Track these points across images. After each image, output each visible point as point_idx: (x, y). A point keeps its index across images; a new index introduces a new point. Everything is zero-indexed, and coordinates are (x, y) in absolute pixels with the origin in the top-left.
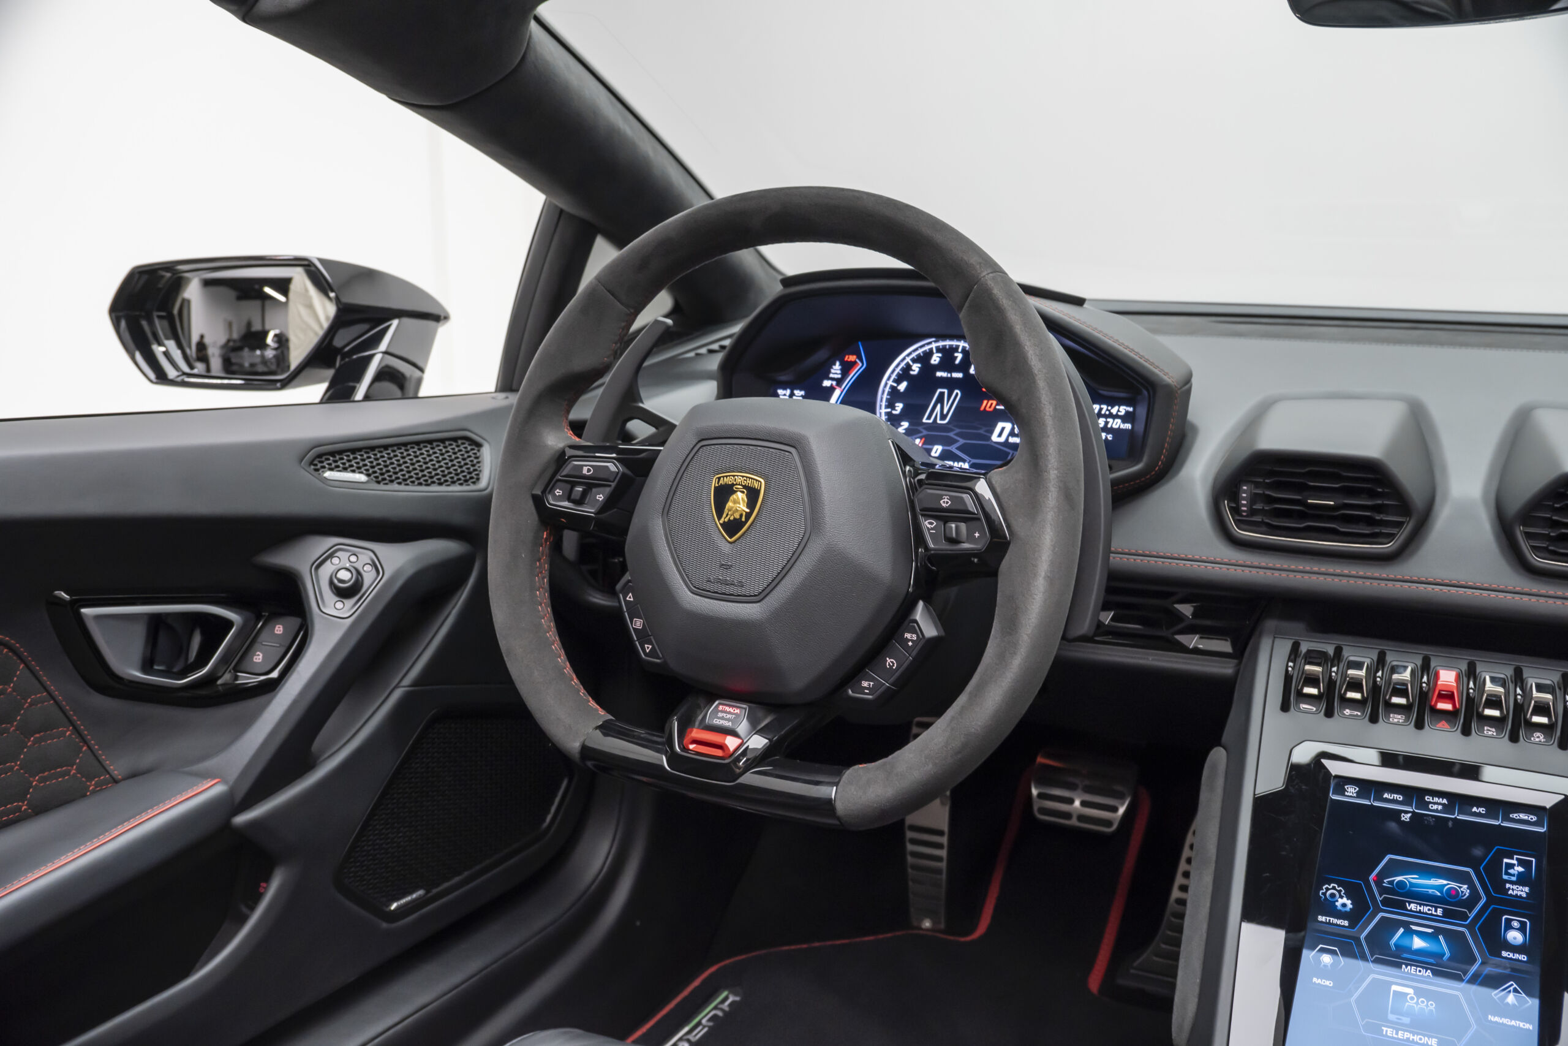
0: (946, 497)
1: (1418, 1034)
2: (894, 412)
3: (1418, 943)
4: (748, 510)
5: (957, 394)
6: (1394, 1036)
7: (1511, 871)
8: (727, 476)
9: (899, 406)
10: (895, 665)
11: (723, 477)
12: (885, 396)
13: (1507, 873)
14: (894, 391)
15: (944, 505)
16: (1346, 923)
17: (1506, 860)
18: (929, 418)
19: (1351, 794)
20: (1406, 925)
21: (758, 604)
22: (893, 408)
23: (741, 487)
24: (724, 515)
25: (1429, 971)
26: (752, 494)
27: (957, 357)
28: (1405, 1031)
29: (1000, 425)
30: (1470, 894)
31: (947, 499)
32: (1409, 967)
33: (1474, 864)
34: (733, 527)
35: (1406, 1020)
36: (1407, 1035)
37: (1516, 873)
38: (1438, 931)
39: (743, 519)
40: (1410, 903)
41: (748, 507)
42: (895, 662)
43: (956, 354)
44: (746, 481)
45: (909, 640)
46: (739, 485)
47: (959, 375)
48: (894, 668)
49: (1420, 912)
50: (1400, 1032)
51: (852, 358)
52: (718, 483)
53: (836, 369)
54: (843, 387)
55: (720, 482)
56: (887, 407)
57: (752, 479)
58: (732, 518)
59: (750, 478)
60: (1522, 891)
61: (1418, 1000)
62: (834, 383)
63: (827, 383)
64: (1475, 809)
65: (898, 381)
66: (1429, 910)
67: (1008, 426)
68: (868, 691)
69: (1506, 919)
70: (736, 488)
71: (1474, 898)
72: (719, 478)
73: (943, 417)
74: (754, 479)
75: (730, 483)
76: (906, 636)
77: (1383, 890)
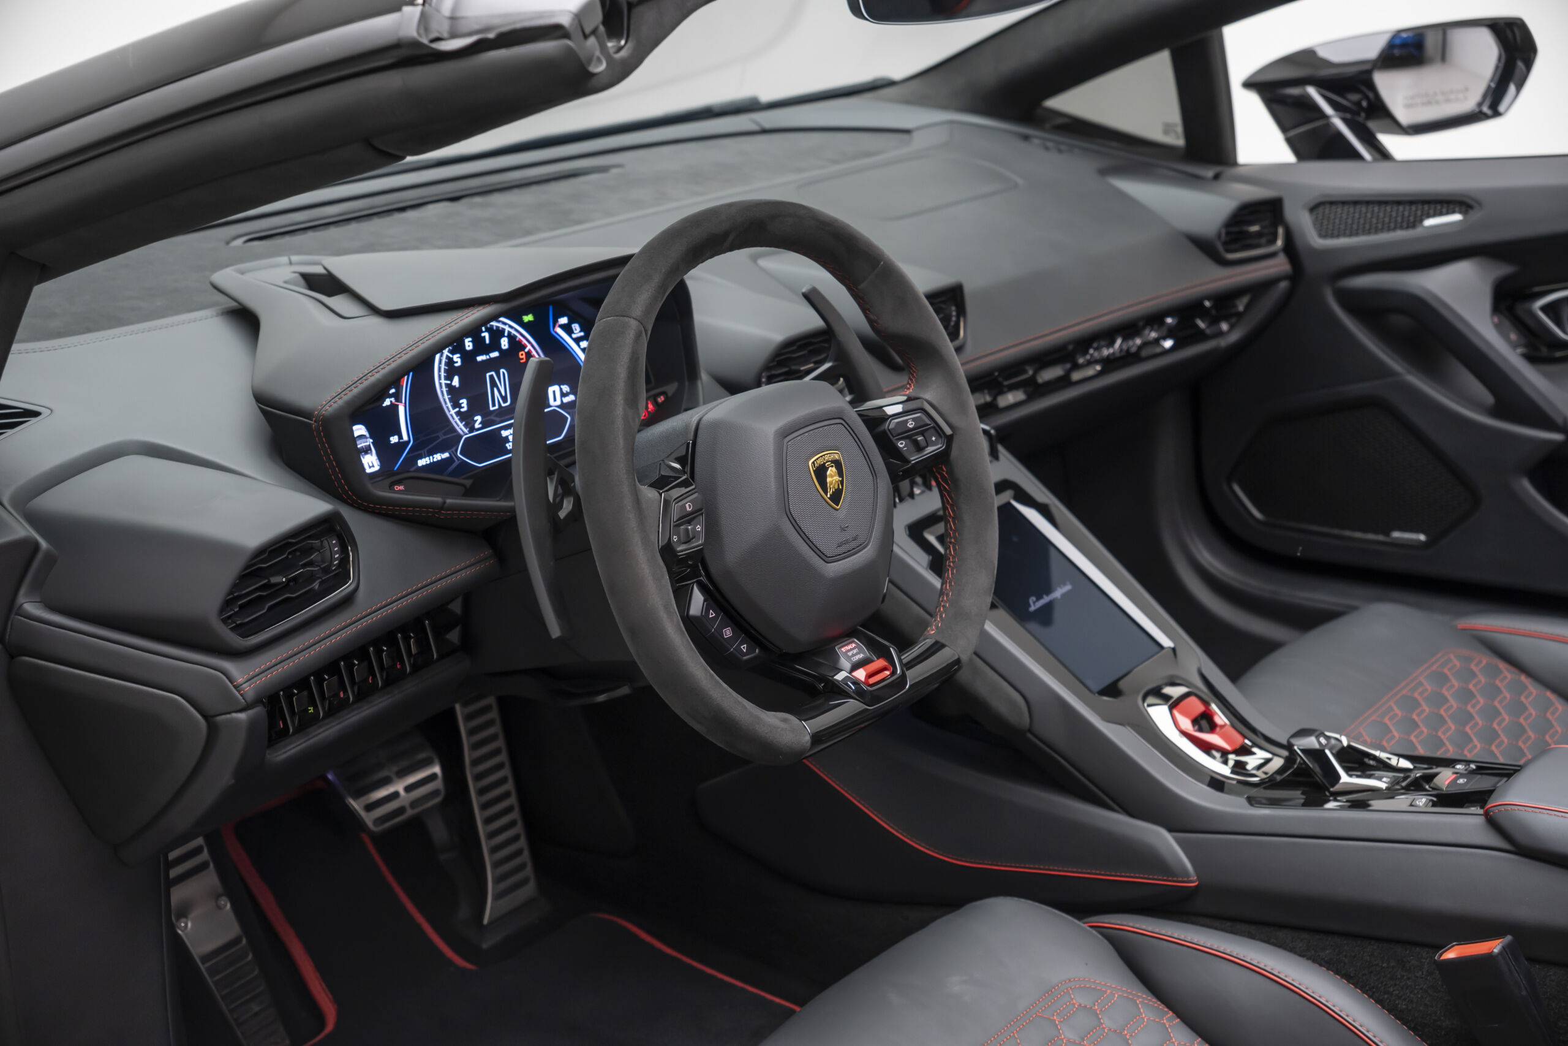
2: (462, 410)
4: (841, 479)
5: (504, 373)
8: (818, 461)
9: (464, 402)
12: (446, 397)
14: (451, 389)
15: (911, 427)
18: (494, 405)
22: (461, 407)
24: (828, 491)
26: (838, 466)
27: (484, 337)
29: (551, 390)
31: (911, 421)
34: (836, 496)
39: (840, 486)
41: (838, 475)
43: (483, 335)
44: (831, 458)
46: (828, 463)
47: (495, 354)
52: (816, 468)
54: (403, 401)
55: (815, 465)
56: (454, 409)
57: (833, 455)
58: (834, 490)
59: (831, 454)
62: (393, 399)
63: (387, 402)
65: (449, 377)
67: (556, 388)
70: (827, 466)
72: (813, 462)
73: (505, 399)
75: (822, 464)
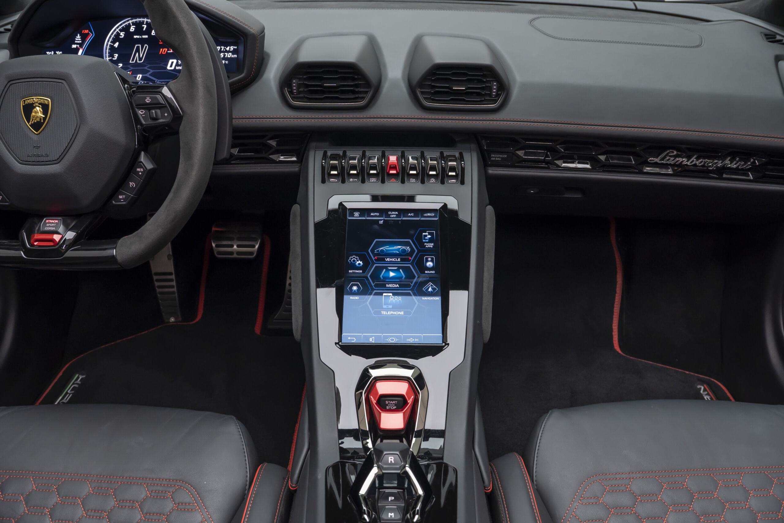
0: (148, 98)
1: (396, 311)
2: (114, 59)
3: (392, 274)
4: (44, 116)
5: (146, 47)
6: (386, 314)
7: (426, 238)
8: (29, 99)
9: (116, 55)
10: (134, 185)
11: (27, 100)
12: (108, 51)
13: (425, 239)
14: (112, 47)
15: (147, 102)
16: (361, 271)
17: (424, 234)
18: (133, 60)
19: (357, 216)
20: (386, 268)
21: (58, 164)
22: (113, 57)
23: (38, 104)
24: (31, 120)
25: (397, 285)
26: (45, 108)
27: (144, 27)
28: (390, 311)
29: (171, 61)
30: (411, 250)
31: (149, 98)
32: (389, 285)
33: (411, 237)
34: (37, 126)
35: (390, 307)
36: (392, 312)
37: (428, 238)
38: (399, 268)
39: (42, 121)
40: (387, 258)
41: (43, 115)
42: (134, 184)
44: (40, 100)
45: (140, 172)
46: (36, 103)
47: (146, 36)
48: (134, 187)
49: (391, 261)
50: (388, 312)
51: (86, 31)
52: (24, 103)
53: (78, 38)
54: (83, 48)
55: (26, 103)
56: (109, 56)
57: (43, 99)
58: (36, 121)
59: (42, 99)
60: (431, 245)
61: (394, 297)
62: (78, 46)
63: (74, 46)
64: (409, 214)
65: (114, 42)
66: (395, 260)
67: (175, 61)
68: (123, 200)
69: (426, 258)
70: (35, 105)
71: (412, 251)
72: (24, 101)
73: (140, 59)
74: (45, 99)
75: (31, 103)
76: (137, 170)
77: (375, 255)
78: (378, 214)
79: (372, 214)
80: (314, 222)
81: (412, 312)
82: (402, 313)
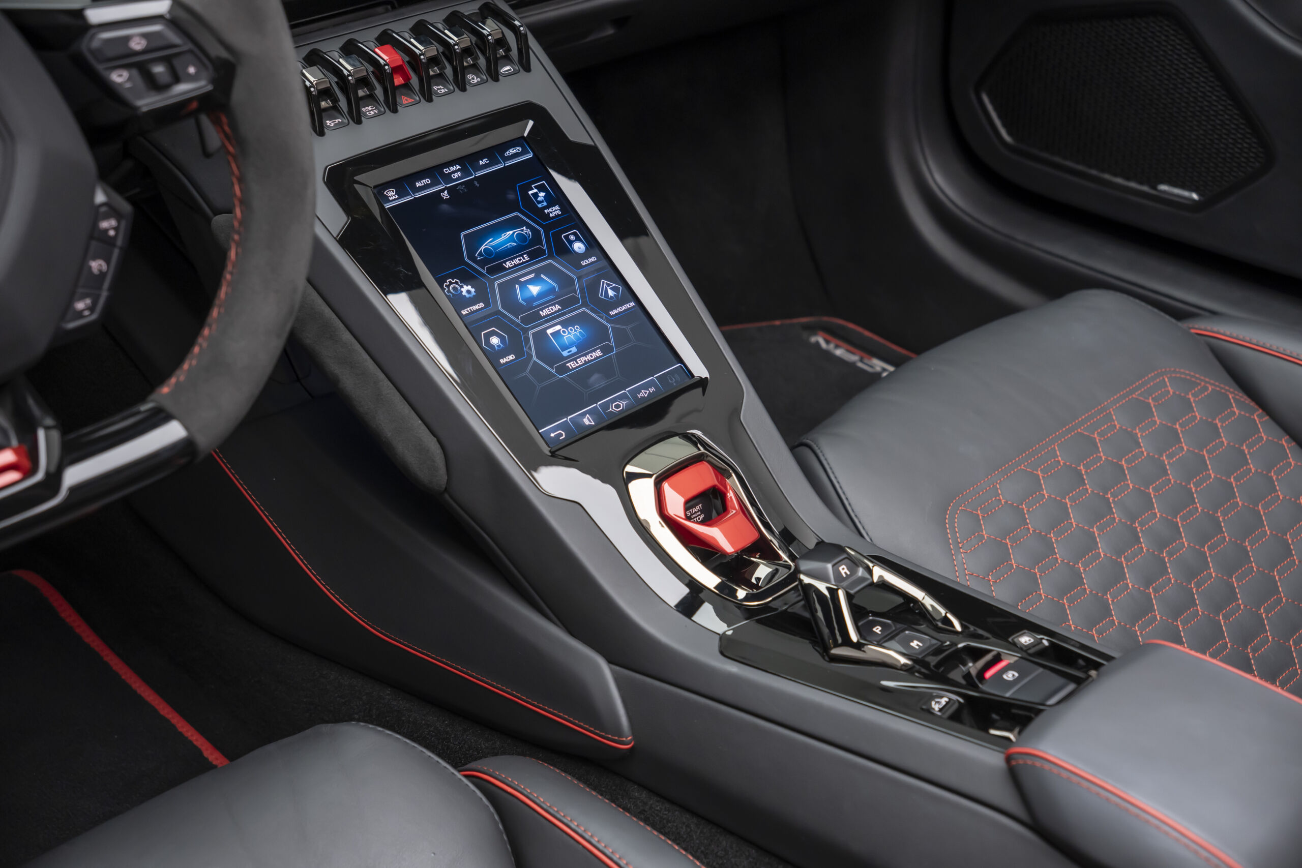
1: (588, 354)
3: (535, 290)
6: (577, 365)
7: (539, 199)
13: (540, 202)
16: (482, 305)
17: (530, 192)
19: (394, 198)
20: (516, 280)
25: (557, 305)
28: (579, 357)
30: (531, 231)
32: (544, 311)
33: (515, 207)
35: (574, 350)
36: (583, 359)
37: (542, 198)
38: (538, 272)
40: (505, 262)
49: (516, 266)
50: (578, 360)
60: (556, 210)
61: (568, 331)
64: (481, 163)
66: (520, 260)
69: (564, 236)
71: (535, 232)
77: (482, 263)
78: (427, 181)
79: (418, 184)
80: (335, 238)
81: (613, 344)
82: (598, 353)
